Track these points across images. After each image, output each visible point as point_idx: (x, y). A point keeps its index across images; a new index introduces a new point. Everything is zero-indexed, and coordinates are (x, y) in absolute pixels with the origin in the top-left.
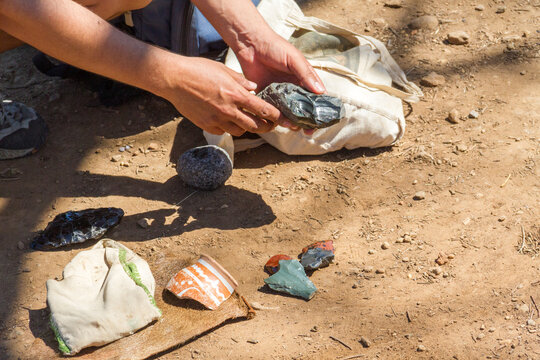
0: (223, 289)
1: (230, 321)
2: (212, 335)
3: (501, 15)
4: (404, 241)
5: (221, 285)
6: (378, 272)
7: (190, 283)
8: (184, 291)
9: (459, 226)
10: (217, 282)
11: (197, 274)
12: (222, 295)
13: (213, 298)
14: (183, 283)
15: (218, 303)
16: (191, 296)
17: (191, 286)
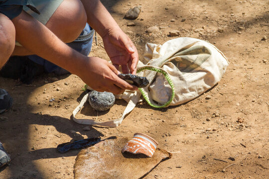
0: (153, 147)
1: (164, 160)
2: (157, 167)
3: (185, 22)
4: (216, 116)
5: (151, 145)
6: (214, 130)
7: (138, 146)
8: (137, 150)
9: (235, 107)
10: (149, 144)
11: (140, 142)
12: (153, 150)
13: (150, 151)
14: (134, 146)
15: (152, 154)
16: (140, 151)
17: (139, 147)
